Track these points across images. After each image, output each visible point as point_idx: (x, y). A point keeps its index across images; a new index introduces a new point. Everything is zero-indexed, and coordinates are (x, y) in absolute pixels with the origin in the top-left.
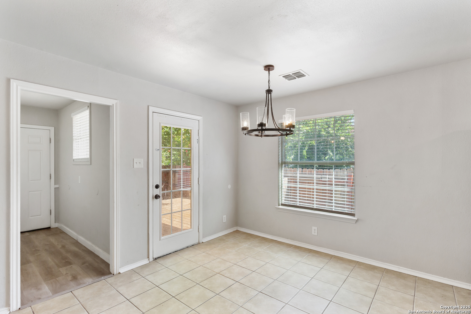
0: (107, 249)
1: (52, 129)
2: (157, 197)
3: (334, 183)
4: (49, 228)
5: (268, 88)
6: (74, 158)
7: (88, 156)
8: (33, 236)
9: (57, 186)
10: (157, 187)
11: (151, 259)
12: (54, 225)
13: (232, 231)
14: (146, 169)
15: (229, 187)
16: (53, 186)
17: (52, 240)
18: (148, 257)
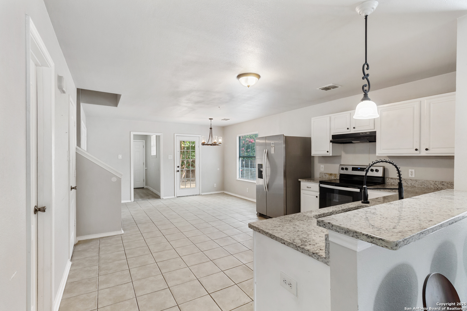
0: (159, 191)
1: (144, 141)
2: (178, 171)
3: (249, 166)
4: (143, 188)
5: (210, 127)
6: (152, 155)
7: (156, 154)
8: (137, 190)
9: (146, 168)
10: (178, 167)
11: (176, 197)
12: (145, 187)
13: (220, 192)
14: (173, 159)
15: (218, 169)
16: (145, 168)
17: (144, 191)
18: (175, 196)
